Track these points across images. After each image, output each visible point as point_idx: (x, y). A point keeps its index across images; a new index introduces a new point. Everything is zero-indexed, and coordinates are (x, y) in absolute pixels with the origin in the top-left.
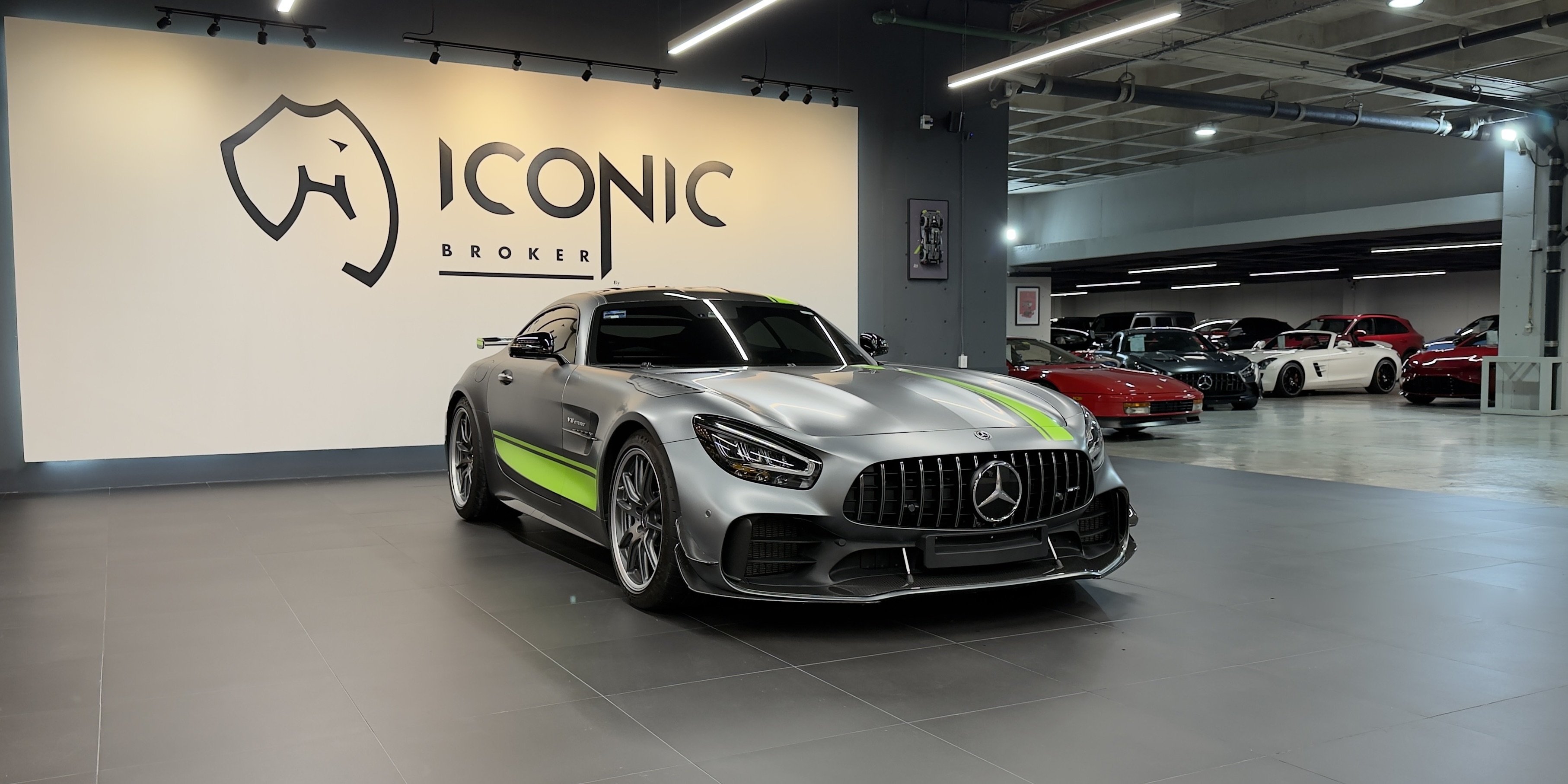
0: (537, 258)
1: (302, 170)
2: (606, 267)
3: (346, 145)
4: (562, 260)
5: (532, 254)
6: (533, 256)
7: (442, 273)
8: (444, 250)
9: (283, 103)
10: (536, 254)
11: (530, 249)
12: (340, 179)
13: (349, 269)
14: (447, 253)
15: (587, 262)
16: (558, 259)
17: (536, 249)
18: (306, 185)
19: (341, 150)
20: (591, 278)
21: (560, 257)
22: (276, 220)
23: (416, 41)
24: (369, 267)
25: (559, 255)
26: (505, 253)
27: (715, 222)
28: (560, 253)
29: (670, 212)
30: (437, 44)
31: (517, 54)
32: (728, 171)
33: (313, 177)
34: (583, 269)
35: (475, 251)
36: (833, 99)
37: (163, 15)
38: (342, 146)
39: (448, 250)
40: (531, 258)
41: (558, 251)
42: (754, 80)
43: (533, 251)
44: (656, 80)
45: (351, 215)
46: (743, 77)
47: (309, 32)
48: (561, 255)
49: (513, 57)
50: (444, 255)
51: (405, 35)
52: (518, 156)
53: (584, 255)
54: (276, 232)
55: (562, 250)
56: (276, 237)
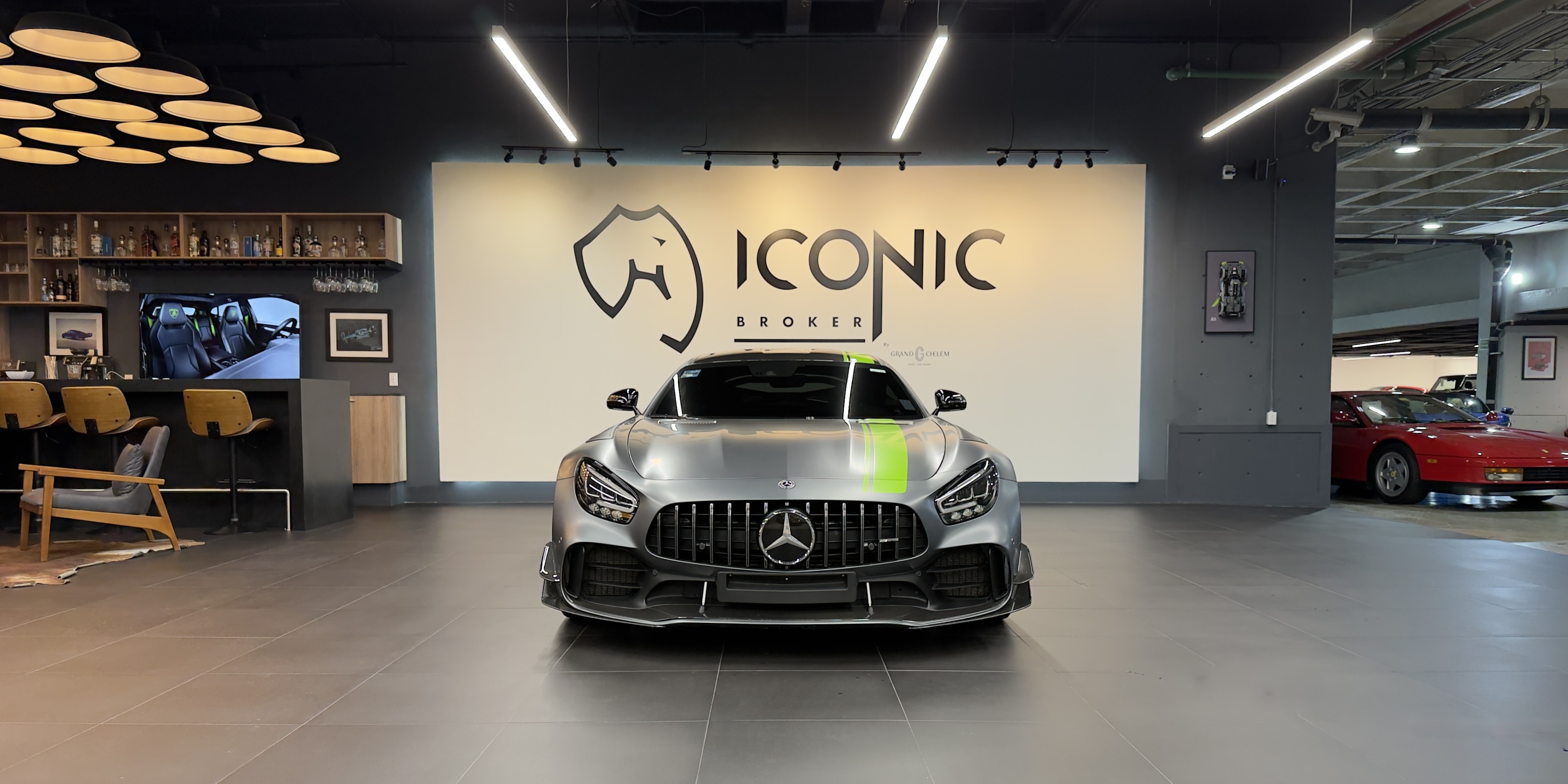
0: (815, 326)
1: (632, 262)
2: (877, 331)
3: (665, 241)
4: (837, 326)
5: (811, 322)
6: (812, 324)
7: (736, 341)
8: (739, 322)
9: (619, 210)
10: (815, 322)
11: (810, 318)
12: (660, 268)
13: (665, 339)
14: (741, 324)
15: (860, 327)
16: (834, 326)
17: (815, 318)
18: (635, 274)
19: (661, 245)
20: (863, 341)
21: (836, 324)
22: (612, 303)
23: (693, 153)
24: (680, 337)
25: (834, 322)
26: (788, 322)
27: (985, 286)
28: (836, 320)
29: (940, 278)
30: (709, 153)
31: (775, 154)
32: (999, 238)
33: (640, 268)
34: (856, 333)
35: (763, 321)
36: (1086, 161)
37: (508, 151)
38: (662, 242)
39: (742, 321)
40: (810, 325)
41: (834, 318)
42: (999, 152)
43: (812, 319)
44: (900, 163)
45: (668, 296)
46: (988, 150)
47: (611, 154)
48: (837, 322)
49: (772, 158)
50: (738, 325)
51: (684, 149)
52: (800, 238)
53: (857, 322)
54: (612, 311)
55: (837, 318)
56: (612, 316)
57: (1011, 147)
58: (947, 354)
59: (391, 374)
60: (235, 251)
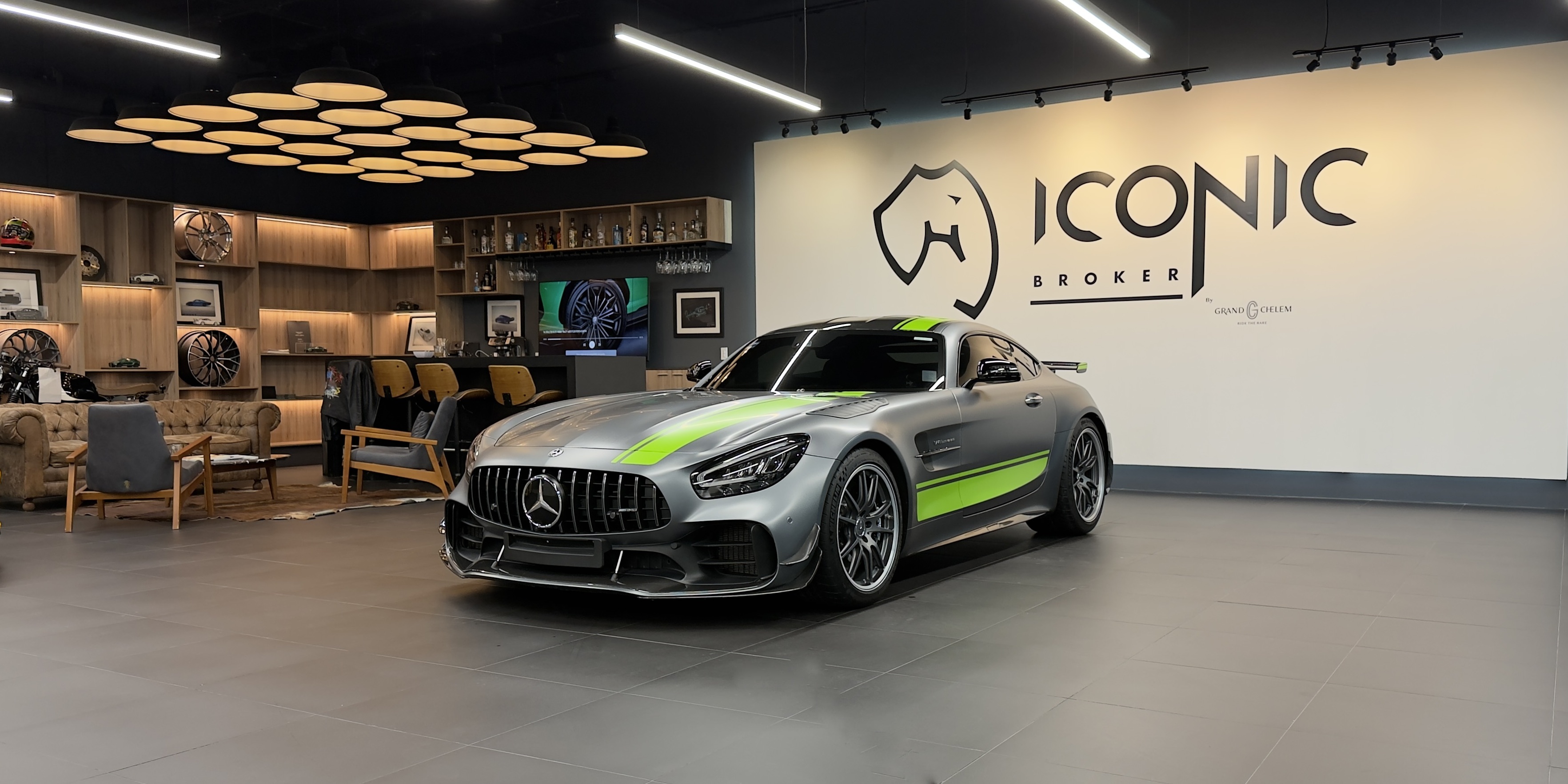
0: (1122, 281)
1: (927, 224)
2: (1198, 283)
3: (960, 198)
4: (1148, 280)
5: (1118, 277)
6: (1118, 280)
7: (1033, 303)
8: (1035, 281)
9: (916, 171)
10: (1121, 277)
11: (1116, 273)
12: (955, 228)
13: (959, 305)
14: (1038, 284)
15: (1177, 281)
16: (1145, 280)
17: (1122, 272)
18: (930, 237)
19: (956, 203)
20: (1180, 297)
21: (1147, 278)
22: (908, 268)
23: (952, 103)
24: (973, 303)
25: (1145, 276)
26: (1091, 279)
27: (1340, 220)
28: (1147, 273)
29: (1280, 214)
31: (1038, 92)
32: (1358, 156)
33: (935, 230)
34: (1172, 288)
35: (1063, 280)
36: (1432, 51)
37: (783, 126)
38: (957, 200)
39: (1039, 281)
40: (1116, 282)
41: (1145, 271)
42: (1310, 54)
43: (1118, 275)
44: (1182, 83)
45: (962, 258)
46: (1295, 53)
47: (875, 115)
48: (1148, 276)
49: (1034, 96)
50: (1035, 286)
51: (944, 100)
52: (1106, 181)
53: (1173, 274)
54: (907, 278)
55: (1149, 271)
56: (908, 283)
57: (1325, 46)
58: (1289, 309)
59: (722, 349)
60: (601, 241)
